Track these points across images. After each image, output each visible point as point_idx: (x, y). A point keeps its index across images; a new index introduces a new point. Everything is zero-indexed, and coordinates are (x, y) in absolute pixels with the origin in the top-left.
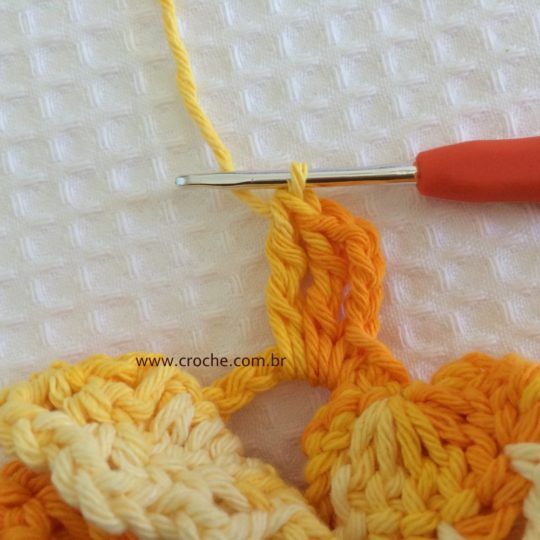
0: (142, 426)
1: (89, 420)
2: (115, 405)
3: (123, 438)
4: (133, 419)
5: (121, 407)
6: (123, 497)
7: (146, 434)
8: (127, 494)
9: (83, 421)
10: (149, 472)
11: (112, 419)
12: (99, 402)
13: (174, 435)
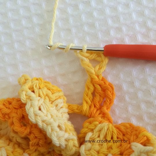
0: (51, 102)
1: (39, 96)
2: (46, 95)
3: (45, 103)
4: (49, 99)
5: (48, 96)
6: (38, 117)
7: (50, 104)
8: (39, 116)
9: (38, 96)
10: (47, 113)
11: (45, 98)
12: (43, 93)
13: (57, 107)
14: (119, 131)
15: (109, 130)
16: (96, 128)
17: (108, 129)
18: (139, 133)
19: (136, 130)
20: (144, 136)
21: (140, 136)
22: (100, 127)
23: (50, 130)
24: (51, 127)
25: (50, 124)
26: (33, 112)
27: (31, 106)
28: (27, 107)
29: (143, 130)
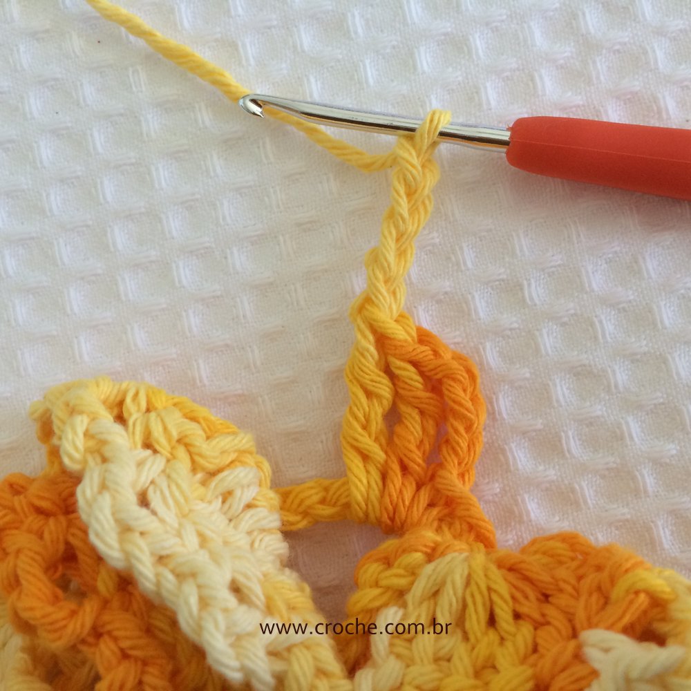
0: (199, 476)
1: (148, 445)
2: (179, 441)
3: (169, 477)
4: (193, 461)
5: (187, 445)
6: (137, 535)
7: (198, 485)
8: (142, 534)
9: (139, 445)
10: (180, 524)
11: (171, 453)
12: (165, 429)
13: (227, 505)
14: (521, 584)
15: (473, 583)
16: (416, 584)
17: (468, 583)
18: (613, 581)
19: (599, 568)
20: (637, 593)
21: (618, 592)
22: (434, 577)
23: (193, 601)
24: (199, 587)
25: (194, 575)
26: (113, 514)
27: (103, 487)
28: (84, 492)
29: (628, 565)
